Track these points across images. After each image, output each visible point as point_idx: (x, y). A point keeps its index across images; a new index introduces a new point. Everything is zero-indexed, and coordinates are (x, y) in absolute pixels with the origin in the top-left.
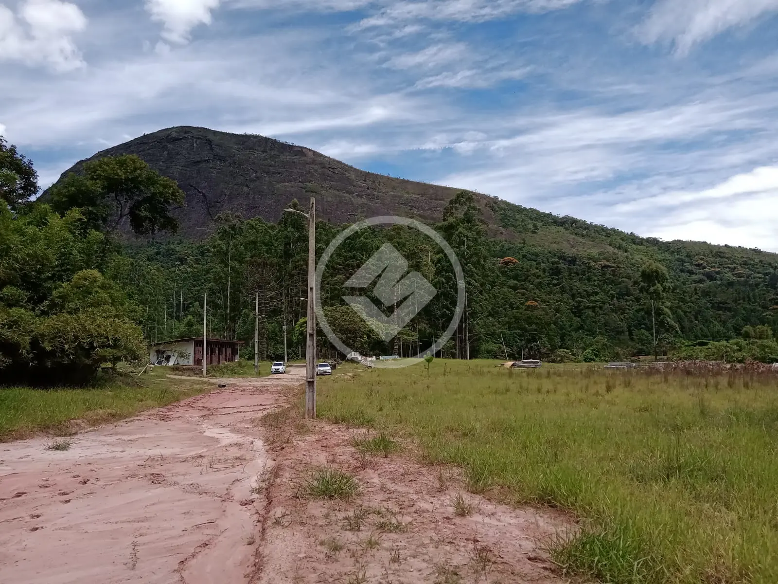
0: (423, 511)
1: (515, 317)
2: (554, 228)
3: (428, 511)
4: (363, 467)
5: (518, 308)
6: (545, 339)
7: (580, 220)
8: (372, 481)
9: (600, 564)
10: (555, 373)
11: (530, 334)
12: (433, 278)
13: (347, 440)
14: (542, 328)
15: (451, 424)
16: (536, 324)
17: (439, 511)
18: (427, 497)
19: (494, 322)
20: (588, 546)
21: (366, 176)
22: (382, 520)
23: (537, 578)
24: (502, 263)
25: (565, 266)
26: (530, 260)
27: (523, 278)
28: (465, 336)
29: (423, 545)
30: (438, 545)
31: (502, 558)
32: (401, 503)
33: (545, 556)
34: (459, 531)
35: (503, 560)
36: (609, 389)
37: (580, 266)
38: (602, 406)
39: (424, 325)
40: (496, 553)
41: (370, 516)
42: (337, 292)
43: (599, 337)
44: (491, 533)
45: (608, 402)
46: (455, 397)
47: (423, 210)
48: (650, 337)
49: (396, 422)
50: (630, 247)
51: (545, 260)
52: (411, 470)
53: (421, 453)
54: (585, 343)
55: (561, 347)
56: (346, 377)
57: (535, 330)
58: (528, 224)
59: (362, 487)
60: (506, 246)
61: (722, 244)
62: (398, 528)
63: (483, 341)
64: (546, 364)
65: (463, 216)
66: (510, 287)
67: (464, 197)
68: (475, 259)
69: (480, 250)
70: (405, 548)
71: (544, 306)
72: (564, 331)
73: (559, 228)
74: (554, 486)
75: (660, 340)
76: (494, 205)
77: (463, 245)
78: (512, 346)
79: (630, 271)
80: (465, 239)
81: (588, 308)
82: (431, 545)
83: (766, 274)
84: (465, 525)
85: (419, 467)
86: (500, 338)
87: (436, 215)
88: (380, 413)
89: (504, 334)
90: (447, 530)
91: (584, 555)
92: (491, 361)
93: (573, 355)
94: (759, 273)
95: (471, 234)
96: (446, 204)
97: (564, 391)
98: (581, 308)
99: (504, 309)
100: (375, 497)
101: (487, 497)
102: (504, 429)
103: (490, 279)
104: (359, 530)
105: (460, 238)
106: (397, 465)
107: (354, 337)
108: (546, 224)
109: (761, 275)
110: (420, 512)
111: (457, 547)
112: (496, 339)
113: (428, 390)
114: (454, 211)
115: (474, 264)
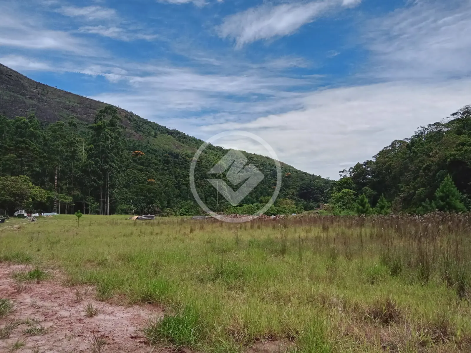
0: (63, 317)
1: (140, 188)
2: (166, 135)
3: (66, 317)
4: (19, 292)
5: (143, 183)
6: (158, 202)
7: (182, 133)
8: (25, 301)
9: (173, 334)
10: (162, 223)
11: (149, 199)
12: (85, 160)
13: (7, 274)
14: (157, 195)
15: (90, 258)
16: (154, 193)
17: (74, 315)
18: (66, 307)
19: (127, 191)
20: (167, 324)
21: (38, 85)
22: (29, 328)
23: (135, 349)
24: (134, 154)
25: (172, 159)
26: (152, 154)
27: (147, 164)
28: (107, 200)
29: (60, 341)
30: (70, 338)
31: (114, 340)
32: (46, 314)
33: (141, 334)
34: (87, 327)
35: (114, 342)
36: (192, 231)
37: (180, 159)
38: (187, 241)
39: (78, 192)
40: (110, 338)
41: (19, 326)
42: (8, 166)
43: (189, 201)
44: (108, 326)
45: (191, 239)
46: (95, 239)
47: (81, 115)
48: (216, 202)
49: (49, 259)
50: (208, 151)
51: (161, 155)
52: (57, 290)
53: (66, 278)
54: (181, 205)
55: (167, 207)
56: (12, 228)
57: (152, 197)
58: (151, 132)
59: (16, 306)
60: (137, 144)
61: (253, 153)
62: (41, 332)
63: (119, 203)
64: (158, 218)
65: (108, 122)
66: (138, 170)
67: (110, 109)
68: (115, 150)
69: (119, 145)
70: (44, 344)
71: (159, 182)
72: (169, 198)
73: (170, 136)
74: (152, 291)
75: (221, 203)
76: (130, 117)
77: (108, 140)
78: (138, 207)
79: (207, 164)
80: (110, 137)
81: (184, 184)
82: (65, 340)
83: (271, 170)
84: (92, 322)
85: (63, 288)
86: (130, 201)
87: (89, 119)
88: (38, 253)
89: (132, 199)
90: (78, 328)
91: (165, 330)
92: (123, 216)
93: (174, 211)
94: (268, 169)
95: (113, 134)
96: (97, 112)
97: (167, 233)
98: (180, 184)
99: (134, 183)
100: (26, 312)
101: (109, 303)
102: (126, 258)
103: (125, 163)
104: (8, 338)
105: (106, 136)
106: (47, 288)
107: (21, 200)
108: (162, 133)
109: (269, 171)
110: (59, 319)
111: (84, 338)
112: (127, 202)
113: (77, 236)
114: (102, 117)
115: (115, 154)
